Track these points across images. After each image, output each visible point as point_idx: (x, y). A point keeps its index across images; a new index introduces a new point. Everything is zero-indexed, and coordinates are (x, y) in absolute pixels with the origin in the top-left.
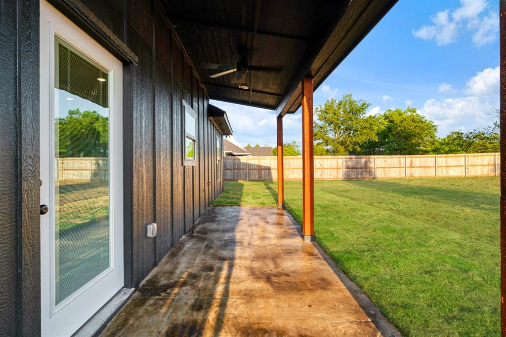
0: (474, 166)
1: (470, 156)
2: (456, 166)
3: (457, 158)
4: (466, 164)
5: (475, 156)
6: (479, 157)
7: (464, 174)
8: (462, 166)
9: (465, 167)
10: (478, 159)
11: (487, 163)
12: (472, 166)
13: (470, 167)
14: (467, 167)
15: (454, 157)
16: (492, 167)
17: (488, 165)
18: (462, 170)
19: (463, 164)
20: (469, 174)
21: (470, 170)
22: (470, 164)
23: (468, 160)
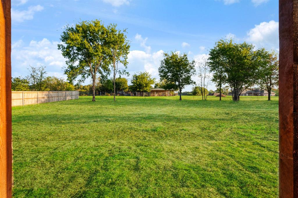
0: (27, 99)
1: (26, 93)
2: (18, 99)
3: (18, 94)
4: (24, 98)
5: (28, 93)
6: (30, 94)
7: (22, 104)
8: (21, 99)
9: (23, 99)
10: (29, 95)
11: (34, 97)
12: (26, 99)
13: (25, 100)
14: (24, 100)
15: (16, 93)
16: (36, 99)
17: (35, 98)
18: (21, 102)
19: (22, 98)
20: (25, 104)
21: (25, 102)
22: (25, 98)
23: (24, 95)
